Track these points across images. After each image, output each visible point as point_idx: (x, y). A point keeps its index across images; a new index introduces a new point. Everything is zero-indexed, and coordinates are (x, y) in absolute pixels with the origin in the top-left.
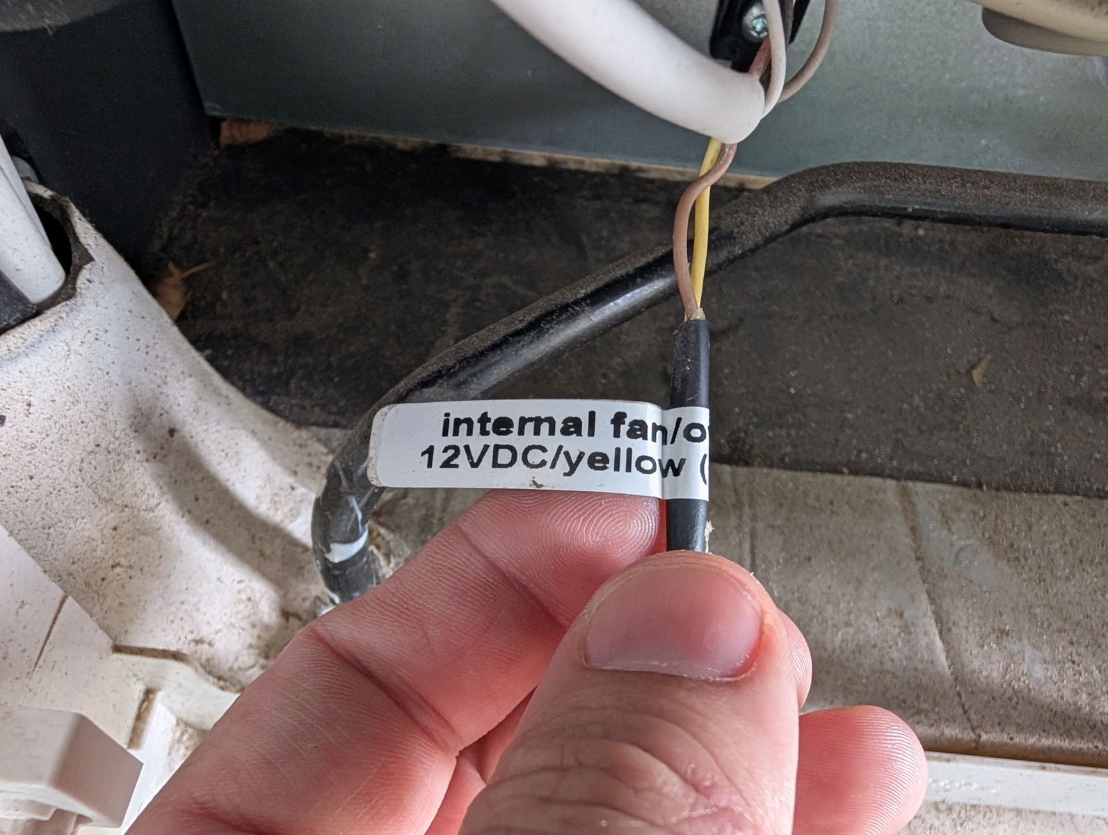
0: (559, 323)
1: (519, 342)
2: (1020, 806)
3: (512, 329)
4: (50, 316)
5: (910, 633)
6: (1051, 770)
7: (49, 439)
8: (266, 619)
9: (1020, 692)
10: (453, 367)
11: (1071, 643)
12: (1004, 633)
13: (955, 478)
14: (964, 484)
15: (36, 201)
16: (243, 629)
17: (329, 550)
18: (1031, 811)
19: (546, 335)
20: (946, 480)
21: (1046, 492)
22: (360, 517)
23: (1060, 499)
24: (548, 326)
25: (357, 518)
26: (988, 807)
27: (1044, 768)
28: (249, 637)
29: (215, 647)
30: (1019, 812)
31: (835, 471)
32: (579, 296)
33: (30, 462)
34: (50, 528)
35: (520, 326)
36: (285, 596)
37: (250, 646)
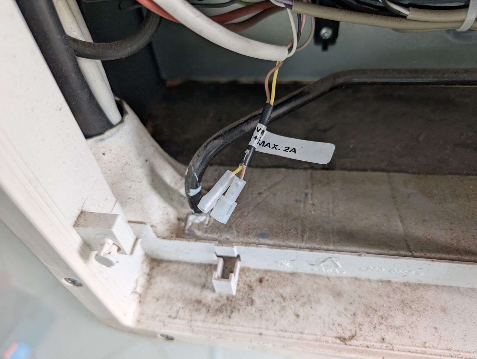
0: (254, 120)
1: (242, 126)
2: (437, 284)
3: (240, 122)
4: (117, 128)
5: (389, 221)
6: (436, 261)
7: (115, 160)
8: (173, 221)
9: (429, 239)
10: (222, 134)
11: (451, 223)
12: (425, 220)
13: (410, 172)
14: (414, 173)
15: (116, 102)
16: (166, 223)
17: (189, 191)
18: (441, 286)
19: (250, 124)
20: (407, 172)
21: (445, 174)
22: (198, 180)
23: (450, 176)
24: (250, 121)
25: (197, 181)
26: (424, 284)
27: (433, 261)
28: (167, 227)
29: (157, 228)
30: (437, 286)
31: (365, 170)
32: (260, 113)
33: (110, 166)
34: (114, 184)
35: (242, 122)
36: (179, 212)
37: (168, 229)
